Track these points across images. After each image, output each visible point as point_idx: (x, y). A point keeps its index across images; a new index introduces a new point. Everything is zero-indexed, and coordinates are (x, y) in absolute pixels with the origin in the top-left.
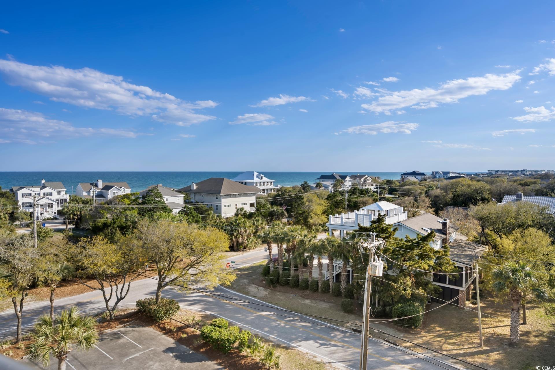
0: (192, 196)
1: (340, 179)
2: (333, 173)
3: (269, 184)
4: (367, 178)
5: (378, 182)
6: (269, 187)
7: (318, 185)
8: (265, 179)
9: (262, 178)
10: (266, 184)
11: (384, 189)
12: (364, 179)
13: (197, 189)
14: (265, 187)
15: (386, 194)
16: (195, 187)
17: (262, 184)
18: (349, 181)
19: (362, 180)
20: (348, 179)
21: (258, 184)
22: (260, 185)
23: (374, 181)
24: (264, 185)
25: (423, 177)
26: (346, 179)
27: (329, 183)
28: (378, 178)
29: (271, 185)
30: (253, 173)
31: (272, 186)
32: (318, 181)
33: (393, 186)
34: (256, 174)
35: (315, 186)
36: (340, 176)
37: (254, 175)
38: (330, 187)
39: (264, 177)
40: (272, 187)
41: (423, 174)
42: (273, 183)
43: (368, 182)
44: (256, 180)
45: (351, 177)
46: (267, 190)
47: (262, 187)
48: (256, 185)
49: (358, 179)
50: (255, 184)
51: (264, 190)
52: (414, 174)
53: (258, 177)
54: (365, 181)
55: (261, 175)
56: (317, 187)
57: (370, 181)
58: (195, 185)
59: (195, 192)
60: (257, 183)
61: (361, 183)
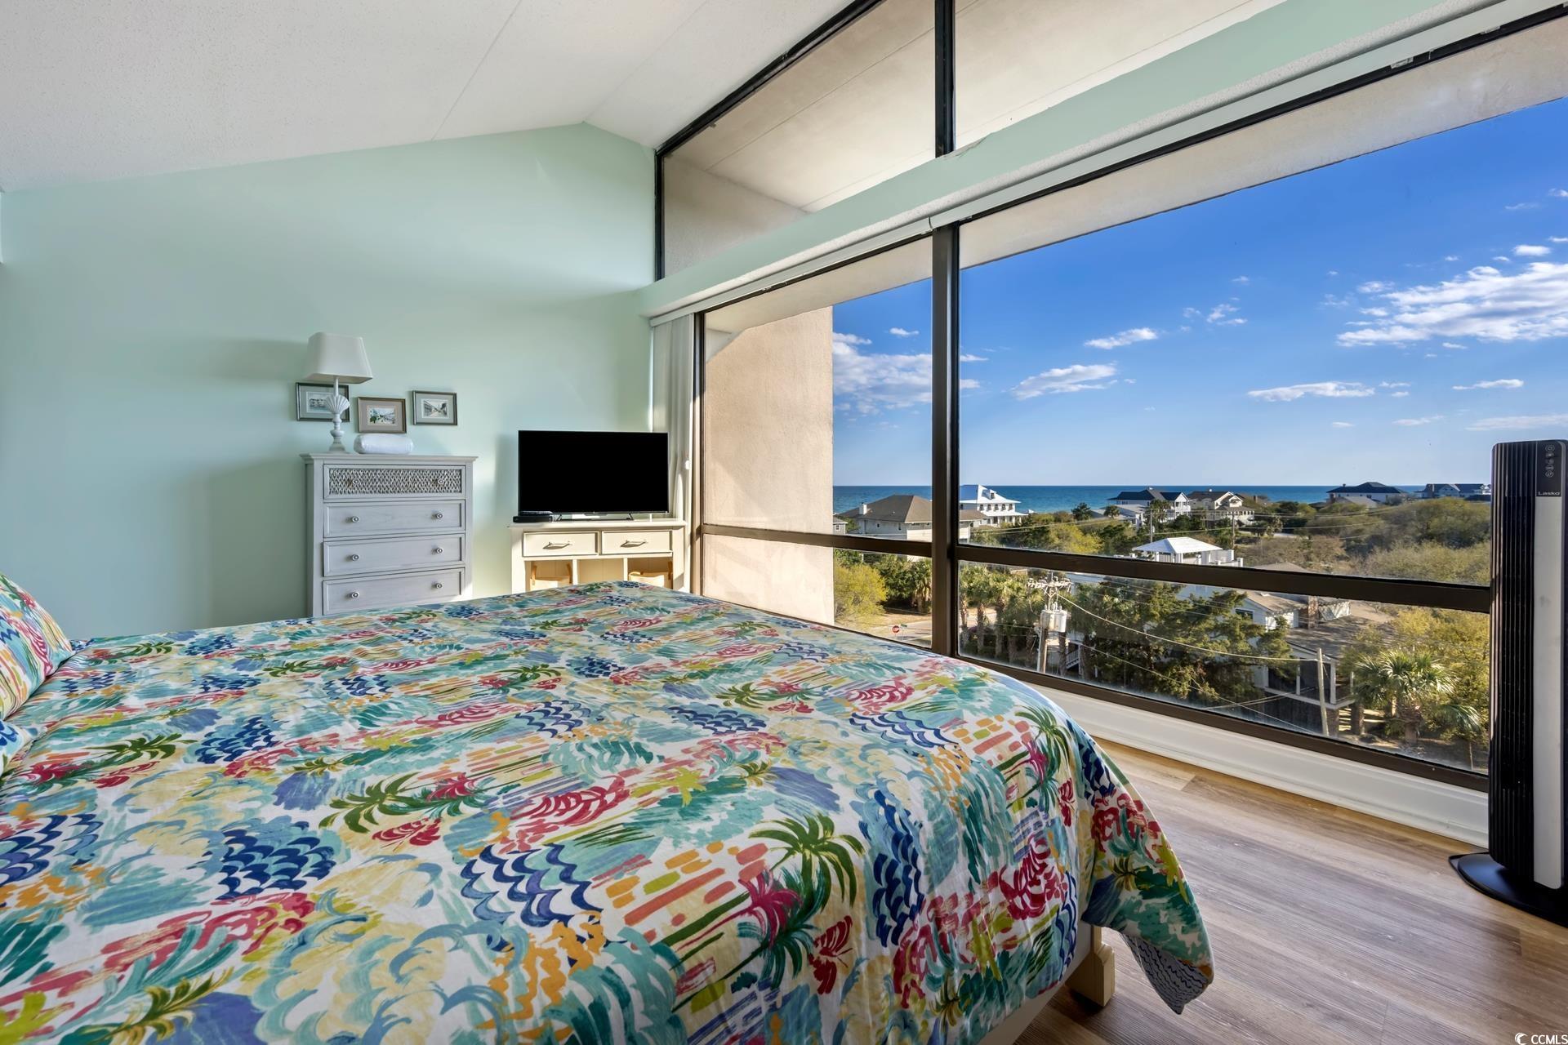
0: (861, 524)
1: (1162, 499)
2: (1148, 487)
3: (1007, 507)
4: (1229, 497)
5: (1259, 506)
6: (1007, 513)
7: (1110, 511)
8: (999, 499)
9: (992, 497)
10: (1000, 507)
11: (1270, 521)
12: (1224, 500)
13: (869, 513)
14: (999, 513)
15: (1276, 531)
16: (865, 510)
17: (993, 508)
18: (1185, 504)
19: (1219, 501)
20: (1181, 499)
21: (985, 508)
22: (989, 509)
23: (1248, 504)
24: (996, 509)
25: (1391, 496)
26: (1177, 500)
27: (1137, 509)
28: (1262, 498)
29: (1011, 508)
30: (976, 487)
31: (1013, 510)
32: (1112, 504)
33: (1300, 515)
34: (981, 490)
35: (1102, 512)
36: (1163, 494)
37: (977, 491)
38: (1137, 516)
39: (996, 495)
40: (1013, 513)
41: (1393, 490)
42: (1014, 507)
43: (1231, 505)
44: (981, 500)
45: (1188, 496)
46: (1003, 518)
47: (992, 513)
48: (981, 509)
49: (1206, 501)
50: (978, 508)
51: (995, 519)
52: (1367, 489)
53: (984, 494)
54: (1225, 503)
55: (992, 491)
56: (1106, 514)
57: (1240, 504)
58: (865, 506)
59: (865, 519)
60: (982, 506)
61: (1216, 508)
